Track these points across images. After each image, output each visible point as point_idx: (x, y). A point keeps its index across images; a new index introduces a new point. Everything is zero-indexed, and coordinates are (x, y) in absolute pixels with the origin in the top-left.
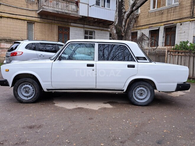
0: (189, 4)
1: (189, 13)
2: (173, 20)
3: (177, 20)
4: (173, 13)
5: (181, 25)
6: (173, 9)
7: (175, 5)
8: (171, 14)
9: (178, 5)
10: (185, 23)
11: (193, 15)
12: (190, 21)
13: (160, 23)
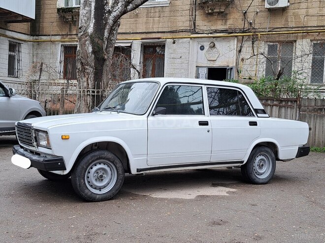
0: (188, 7)
1: (187, 24)
2: (158, 32)
3: (167, 32)
4: (158, 19)
5: (174, 43)
6: (157, 11)
7: (163, 4)
8: (154, 20)
9: (167, 4)
10: (181, 40)
11: (195, 28)
12: (191, 38)
13: (133, 33)
